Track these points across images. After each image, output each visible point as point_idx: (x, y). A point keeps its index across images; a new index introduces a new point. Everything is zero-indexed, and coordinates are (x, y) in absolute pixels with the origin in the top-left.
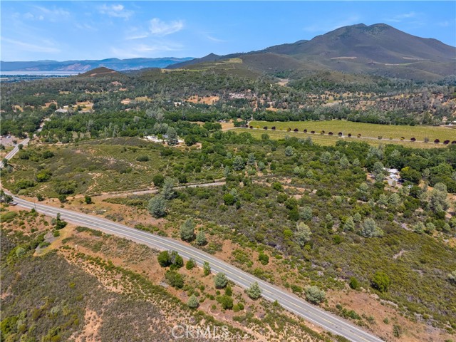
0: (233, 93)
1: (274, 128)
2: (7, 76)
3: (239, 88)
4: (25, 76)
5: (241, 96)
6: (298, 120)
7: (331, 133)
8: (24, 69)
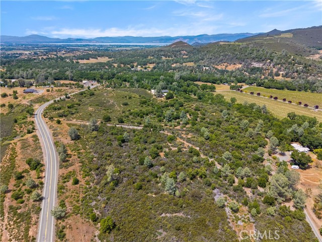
0: (255, 62)
1: (259, 94)
2: (140, 46)
3: (261, 58)
4: (146, 46)
5: (260, 65)
6: (294, 90)
7: (306, 105)
8: (152, 42)
